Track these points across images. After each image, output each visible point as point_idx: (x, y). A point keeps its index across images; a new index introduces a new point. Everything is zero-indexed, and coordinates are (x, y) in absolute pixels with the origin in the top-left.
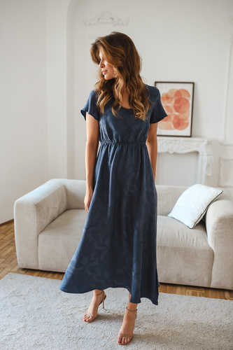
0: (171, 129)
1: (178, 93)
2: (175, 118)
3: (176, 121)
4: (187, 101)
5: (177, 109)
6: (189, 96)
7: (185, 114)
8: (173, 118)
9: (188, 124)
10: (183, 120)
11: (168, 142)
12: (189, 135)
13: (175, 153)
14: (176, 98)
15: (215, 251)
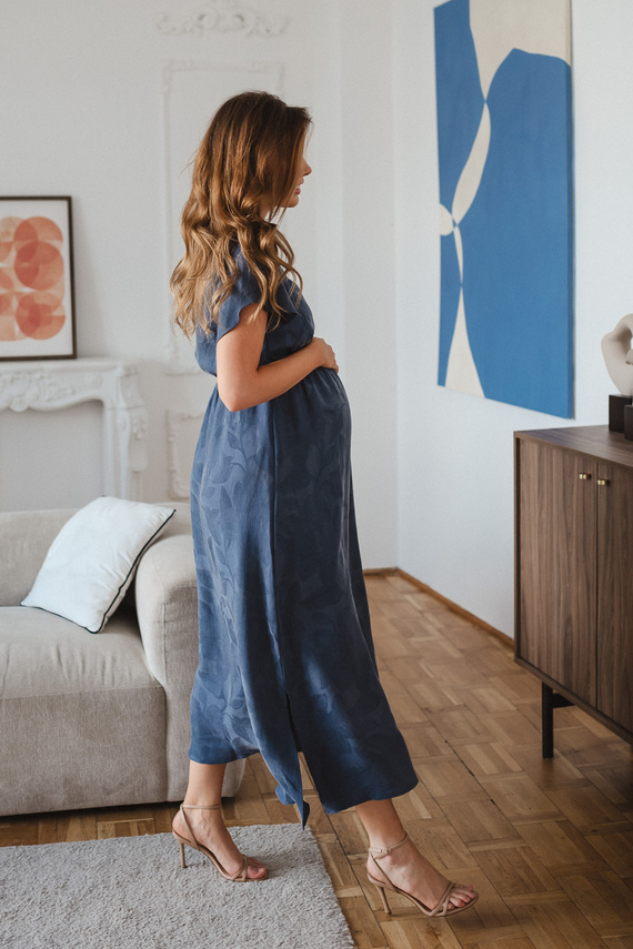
0: (12, 338)
1: (26, 229)
2: (21, 304)
3: (26, 313)
4: (56, 253)
5: (27, 277)
6: (59, 236)
7: (52, 291)
8: (15, 304)
9: (62, 319)
10: (48, 308)
11: (8, 377)
12: (69, 351)
13: (30, 410)
14: (22, 244)
15: (169, 690)
